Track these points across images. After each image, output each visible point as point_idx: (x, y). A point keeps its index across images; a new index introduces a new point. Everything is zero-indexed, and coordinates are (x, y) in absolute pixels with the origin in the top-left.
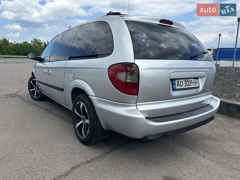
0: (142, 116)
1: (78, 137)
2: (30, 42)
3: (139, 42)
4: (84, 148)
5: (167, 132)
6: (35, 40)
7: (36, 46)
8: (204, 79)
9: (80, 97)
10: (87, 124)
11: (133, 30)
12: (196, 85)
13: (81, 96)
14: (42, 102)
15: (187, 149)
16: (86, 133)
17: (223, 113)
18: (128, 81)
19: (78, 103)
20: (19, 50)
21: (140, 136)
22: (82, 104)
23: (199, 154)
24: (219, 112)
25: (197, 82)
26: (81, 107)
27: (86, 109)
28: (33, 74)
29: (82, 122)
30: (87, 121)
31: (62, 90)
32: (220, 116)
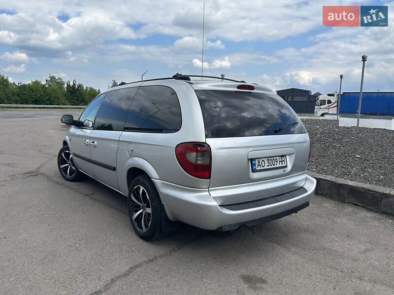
0: (215, 203)
1: (136, 231)
2: (44, 83)
3: (211, 112)
4: (145, 245)
5: (245, 222)
6: (52, 78)
7: (54, 88)
8: (293, 156)
9: (139, 179)
10: (149, 214)
11: (203, 97)
12: (282, 164)
13: (141, 178)
14: (78, 183)
15: (275, 245)
16: (146, 226)
17: (332, 197)
18: (199, 162)
19: (136, 187)
20: (25, 94)
21: (214, 227)
22: (142, 188)
23: (289, 250)
24: (328, 196)
25: (284, 161)
26: (141, 192)
27: (147, 195)
28: (65, 143)
29: (141, 211)
30: (149, 210)
31: (114, 169)
32: (328, 201)
